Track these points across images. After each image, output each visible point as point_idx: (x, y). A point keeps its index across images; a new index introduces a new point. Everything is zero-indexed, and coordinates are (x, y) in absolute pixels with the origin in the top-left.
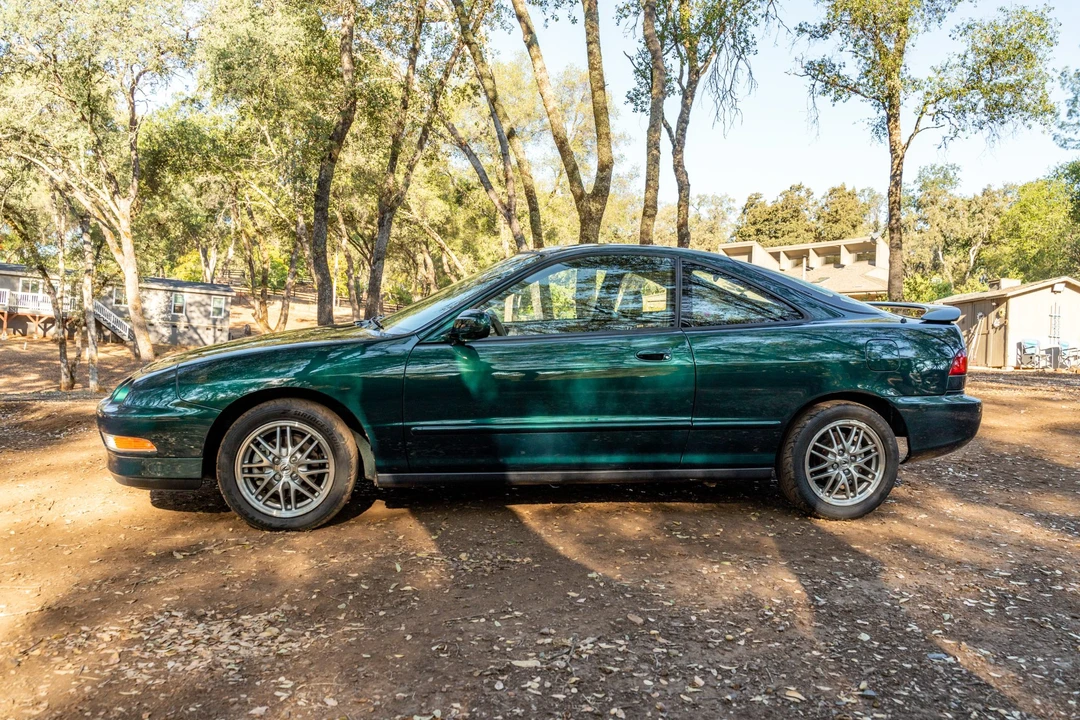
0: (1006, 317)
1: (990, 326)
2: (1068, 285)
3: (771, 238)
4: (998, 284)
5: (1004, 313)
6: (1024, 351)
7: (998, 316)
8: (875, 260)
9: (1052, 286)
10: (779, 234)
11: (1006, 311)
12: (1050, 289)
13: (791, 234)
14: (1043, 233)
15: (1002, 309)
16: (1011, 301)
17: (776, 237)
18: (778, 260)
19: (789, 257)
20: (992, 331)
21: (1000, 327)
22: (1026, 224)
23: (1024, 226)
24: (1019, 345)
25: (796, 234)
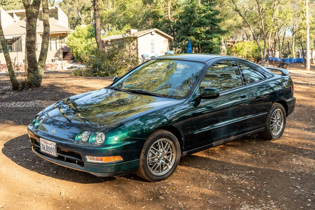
0: (137, 45)
1: (131, 49)
2: (156, 32)
3: (2, 5)
4: (130, 31)
5: (136, 43)
6: (144, 58)
7: (134, 45)
8: (58, 17)
9: (151, 32)
10: (7, 4)
11: (137, 43)
12: (150, 33)
13: (12, 4)
14: (134, 9)
15: (135, 42)
16: (138, 39)
17: (5, 5)
18: (13, 17)
19: (18, 15)
20: (131, 51)
21: (135, 49)
22: (128, 5)
23: (127, 6)
24: (142, 56)
25: (14, 4)
